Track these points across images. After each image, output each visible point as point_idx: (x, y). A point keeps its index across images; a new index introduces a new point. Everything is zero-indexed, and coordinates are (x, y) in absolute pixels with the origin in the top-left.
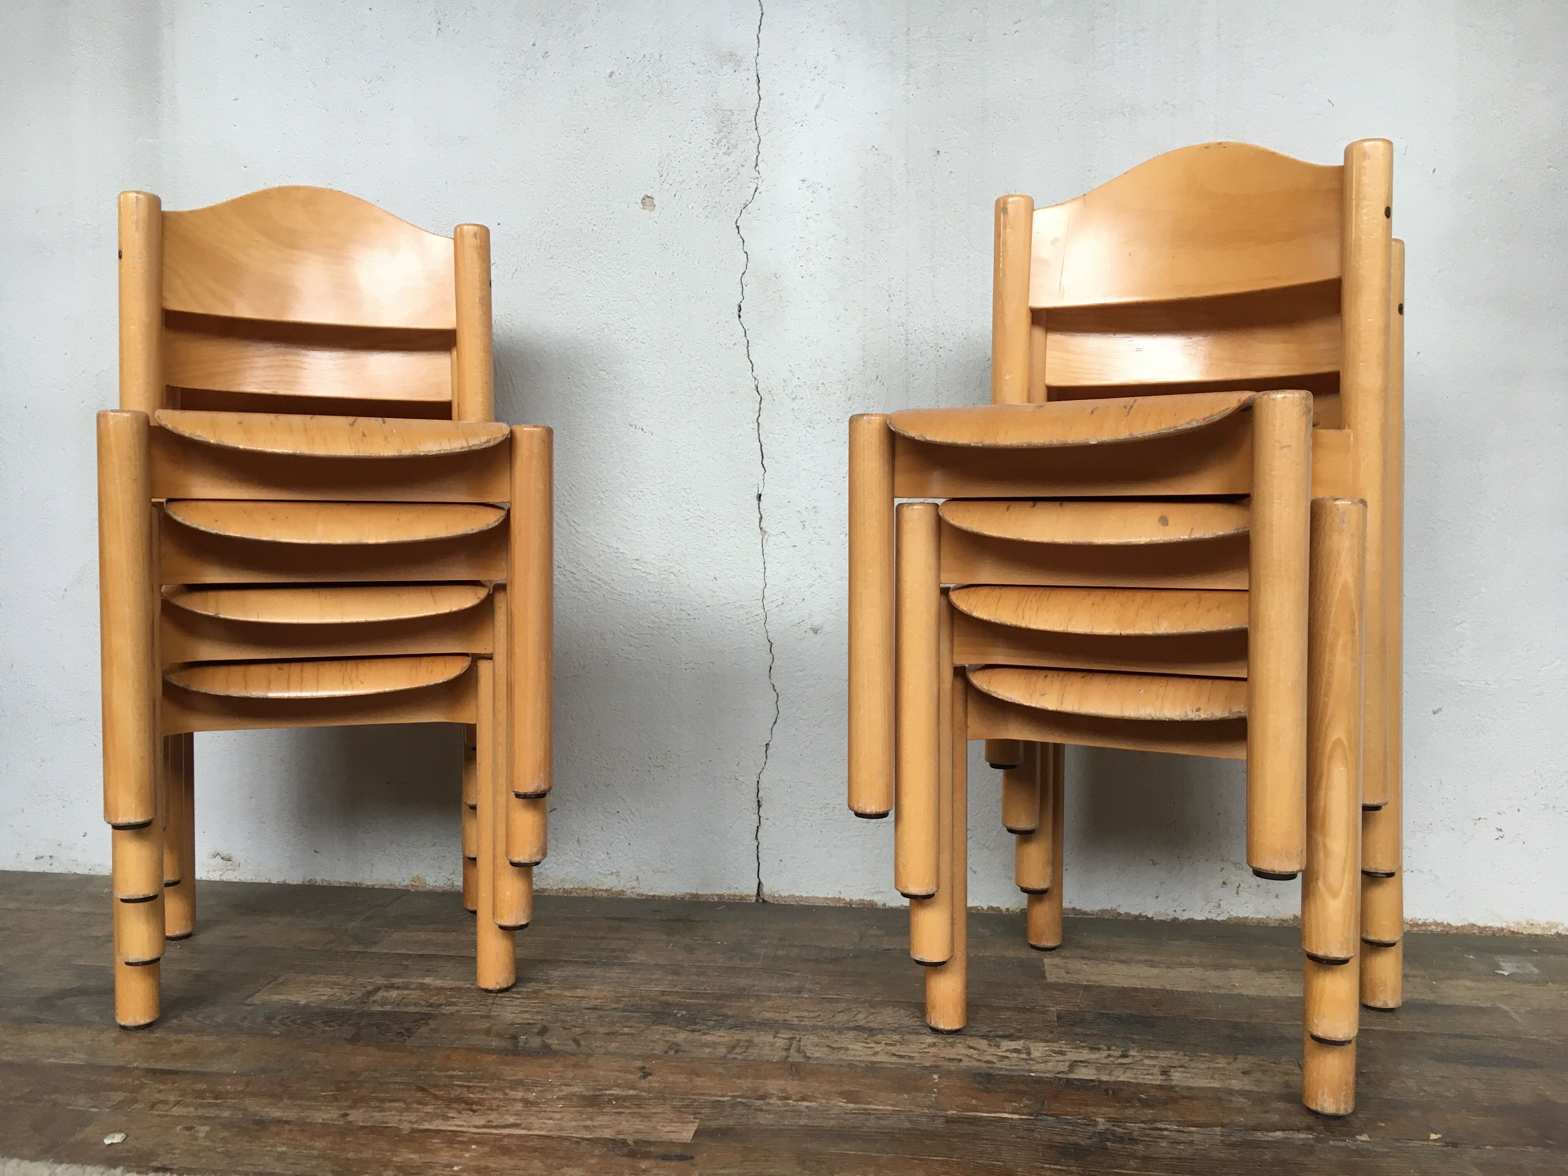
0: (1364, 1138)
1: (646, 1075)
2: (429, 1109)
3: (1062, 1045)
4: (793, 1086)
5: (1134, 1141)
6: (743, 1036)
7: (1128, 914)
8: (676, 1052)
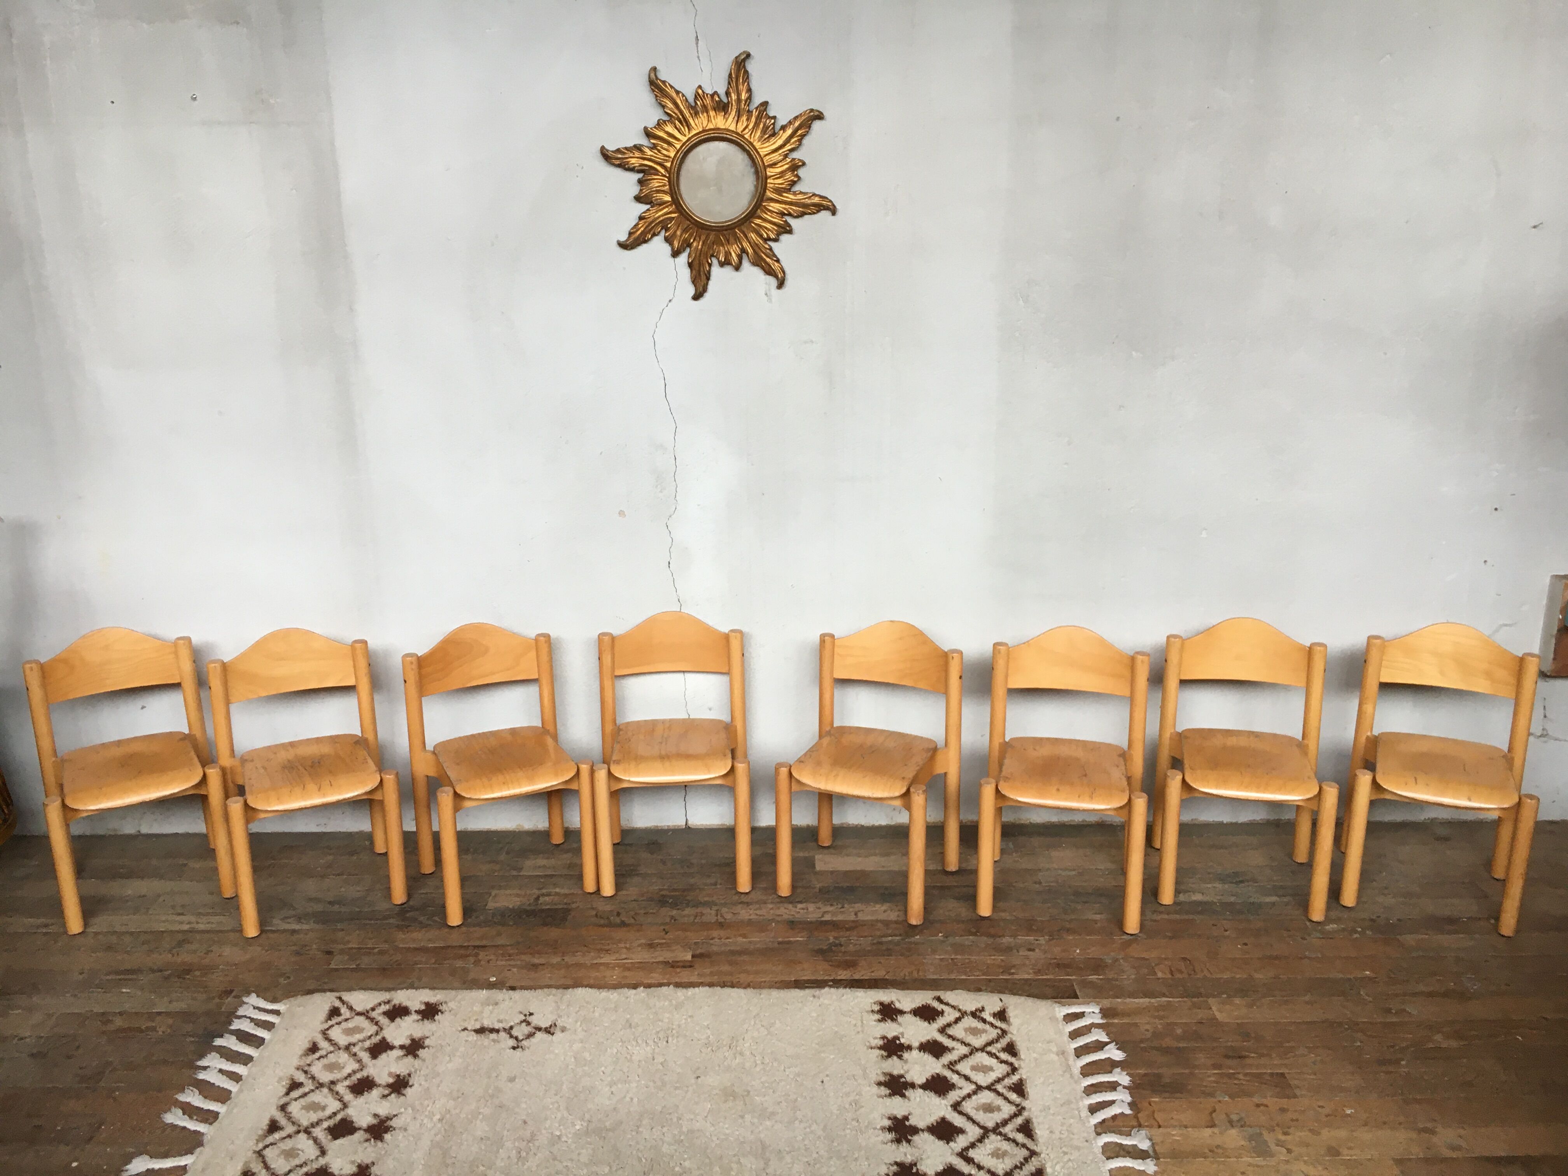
0: (918, 937)
1: (666, 933)
2: (592, 954)
3: (820, 904)
4: (722, 933)
5: (841, 945)
6: (699, 910)
7: (853, 825)
8: (675, 920)
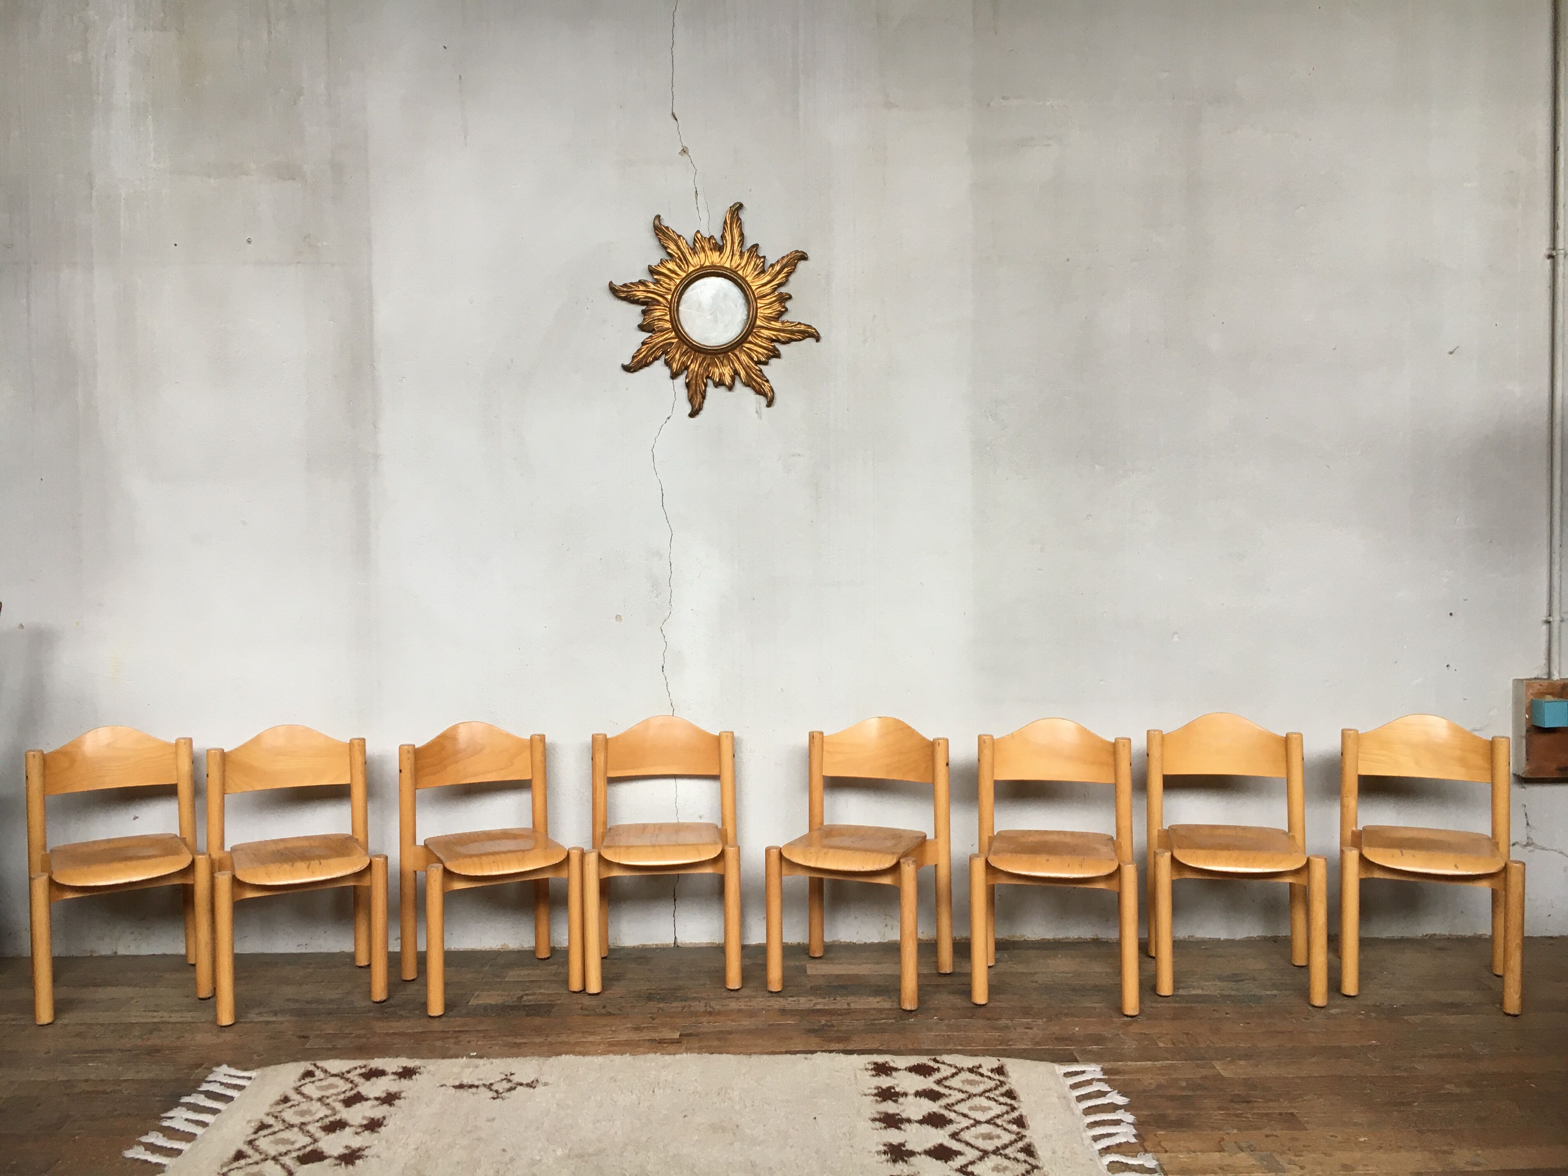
0: (913, 1020)
1: (654, 1019)
2: (577, 1036)
3: (812, 998)
4: (711, 1019)
5: (833, 1026)
6: (687, 1004)
7: (845, 942)
8: (662, 1011)
